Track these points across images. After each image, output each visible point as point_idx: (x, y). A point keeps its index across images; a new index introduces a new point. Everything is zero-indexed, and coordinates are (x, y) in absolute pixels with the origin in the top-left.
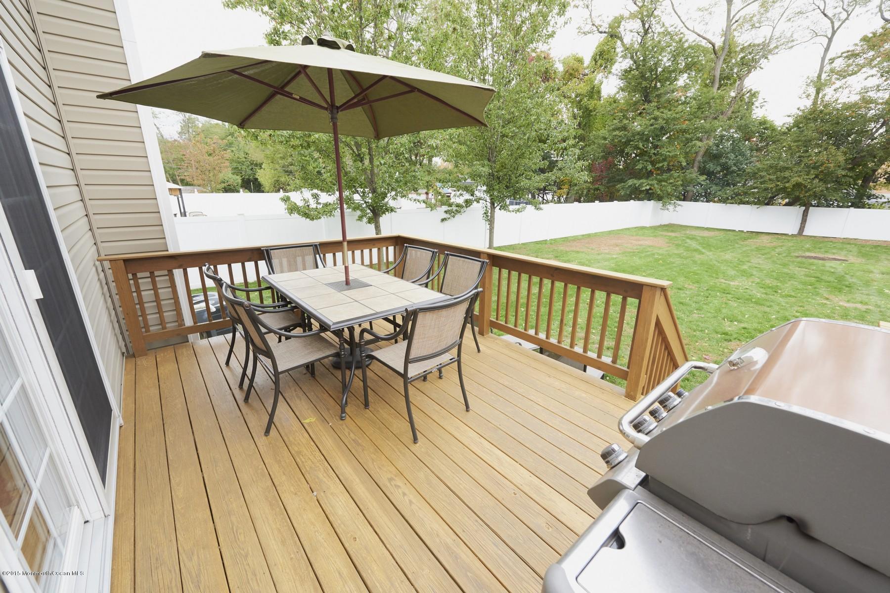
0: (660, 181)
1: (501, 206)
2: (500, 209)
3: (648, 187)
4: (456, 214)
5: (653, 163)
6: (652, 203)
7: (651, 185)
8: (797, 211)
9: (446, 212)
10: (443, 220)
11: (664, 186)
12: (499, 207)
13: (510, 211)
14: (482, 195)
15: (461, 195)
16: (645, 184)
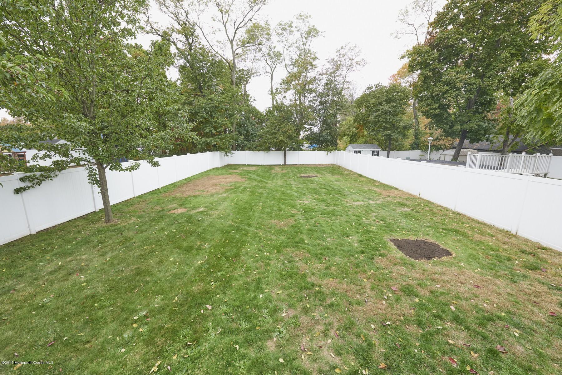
0: (221, 139)
1: (111, 166)
2: (110, 169)
3: (215, 143)
4: (41, 180)
5: (215, 128)
6: (218, 153)
7: (216, 141)
8: (281, 154)
9: (22, 180)
10: (18, 191)
11: (224, 142)
12: (109, 167)
13: (122, 170)
14: (82, 155)
15: (48, 156)
16: (213, 141)
